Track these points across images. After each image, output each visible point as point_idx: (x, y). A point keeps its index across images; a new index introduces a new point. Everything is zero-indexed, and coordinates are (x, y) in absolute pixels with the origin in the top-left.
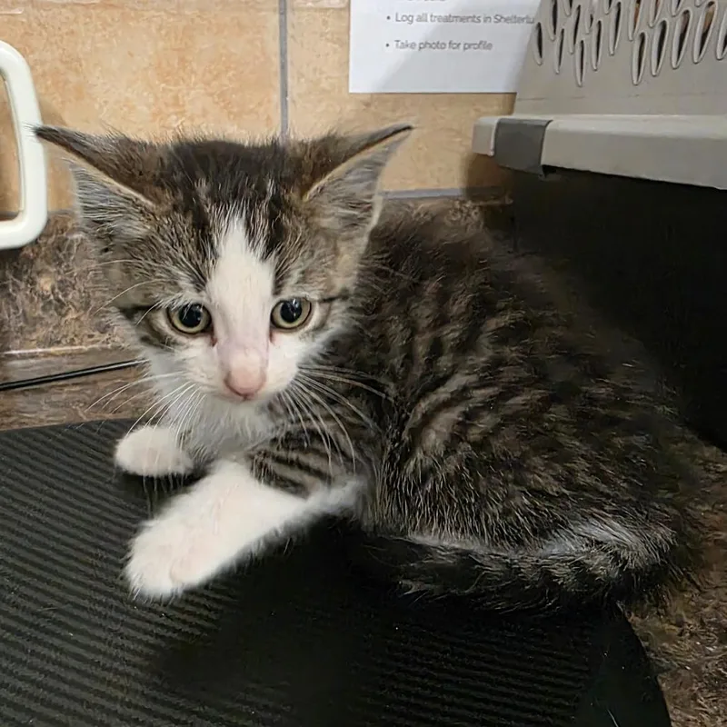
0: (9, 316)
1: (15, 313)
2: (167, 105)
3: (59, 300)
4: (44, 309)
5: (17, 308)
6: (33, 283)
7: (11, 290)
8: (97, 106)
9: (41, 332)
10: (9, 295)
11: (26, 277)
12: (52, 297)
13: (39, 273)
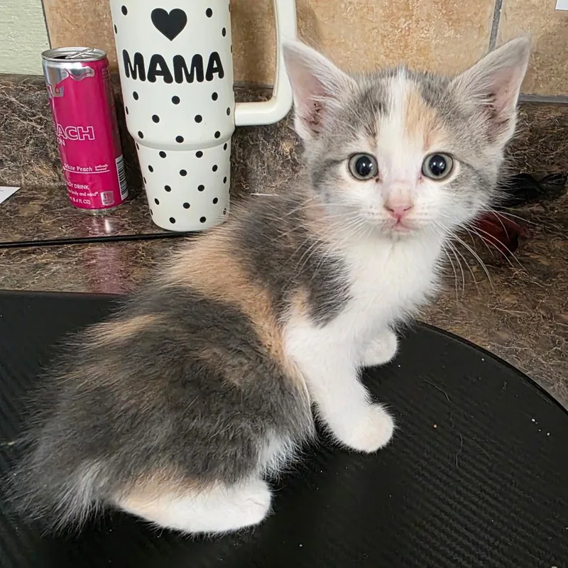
0: (257, 167)
1: (261, 166)
2: (399, 9)
3: (294, 160)
4: (283, 165)
5: (264, 163)
6: (277, 145)
7: (260, 149)
8: (343, 6)
9: (279, 182)
10: (259, 151)
11: (272, 140)
12: (290, 158)
13: (282, 138)
